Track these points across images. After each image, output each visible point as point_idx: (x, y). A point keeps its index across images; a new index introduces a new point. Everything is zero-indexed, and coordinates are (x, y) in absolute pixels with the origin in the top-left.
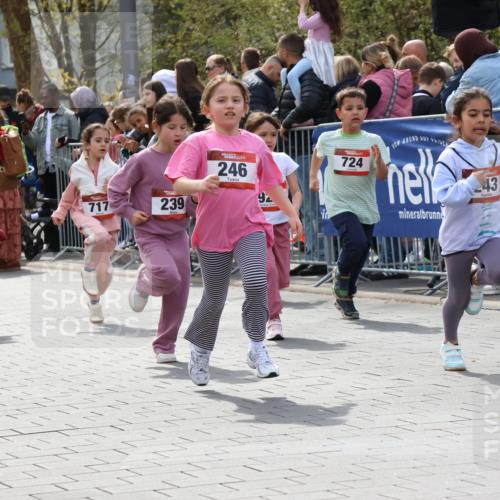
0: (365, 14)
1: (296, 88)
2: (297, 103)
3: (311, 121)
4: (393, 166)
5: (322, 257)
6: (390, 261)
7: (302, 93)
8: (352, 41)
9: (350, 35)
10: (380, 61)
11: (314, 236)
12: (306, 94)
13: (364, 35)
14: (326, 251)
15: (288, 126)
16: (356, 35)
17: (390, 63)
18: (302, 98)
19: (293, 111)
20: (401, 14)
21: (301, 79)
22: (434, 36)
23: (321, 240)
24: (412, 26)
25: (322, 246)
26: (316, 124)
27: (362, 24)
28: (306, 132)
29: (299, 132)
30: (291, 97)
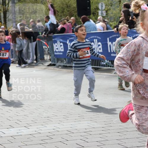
0: (63, 12)
1: (49, 27)
2: (49, 30)
3: (52, 34)
4: (69, 43)
5: (55, 62)
6: (69, 63)
7: (50, 28)
8: (60, 18)
9: (60, 16)
10: (65, 22)
11: (53, 58)
12: (51, 28)
13: (63, 16)
14: (55, 61)
15: (47, 35)
16: (61, 16)
17: (67, 23)
18: (50, 29)
19: (48, 32)
20: (70, 12)
21: (50, 25)
22: (77, 17)
23: (54, 59)
24: (72, 14)
25: (55, 60)
26: (53, 34)
27: (62, 14)
28: (51, 36)
29: (50, 36)
30: (48, 29)
